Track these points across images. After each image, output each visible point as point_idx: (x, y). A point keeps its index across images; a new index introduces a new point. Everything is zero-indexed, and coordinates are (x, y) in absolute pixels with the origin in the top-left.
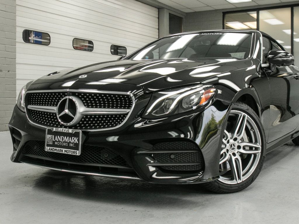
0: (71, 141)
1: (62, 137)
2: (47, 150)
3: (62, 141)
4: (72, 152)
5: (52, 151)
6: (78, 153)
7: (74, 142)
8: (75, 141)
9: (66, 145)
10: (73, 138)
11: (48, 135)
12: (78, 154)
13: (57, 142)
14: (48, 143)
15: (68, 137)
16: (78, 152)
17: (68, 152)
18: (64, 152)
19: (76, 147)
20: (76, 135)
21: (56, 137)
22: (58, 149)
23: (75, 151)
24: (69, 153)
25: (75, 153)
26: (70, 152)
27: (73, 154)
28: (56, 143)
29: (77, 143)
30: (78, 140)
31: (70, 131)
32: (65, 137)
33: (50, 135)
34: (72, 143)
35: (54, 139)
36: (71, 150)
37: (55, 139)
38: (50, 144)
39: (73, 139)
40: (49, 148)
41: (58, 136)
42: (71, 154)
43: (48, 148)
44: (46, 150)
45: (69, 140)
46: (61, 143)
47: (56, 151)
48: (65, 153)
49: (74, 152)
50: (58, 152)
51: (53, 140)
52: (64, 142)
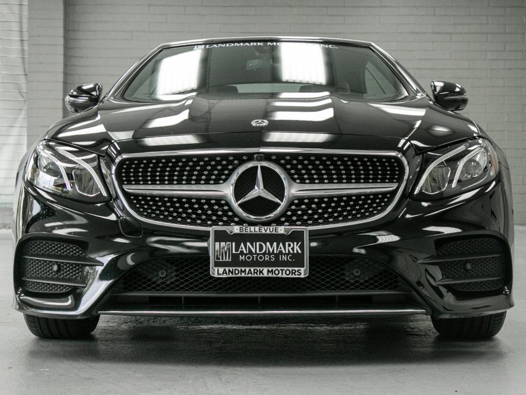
0: (283, 249)
1: (258, 243)
2: (218, 274)
3: (258, 252)
4: (288, 272)
5: (234, 276)
6: (303, 272)
7: (291, 252)
8: (293, 249)
9: (270, 258)
10: (287, 243)
11: (217, 244)
12: (302, 276)
13: (246, 255)
14: (218, 258)
15: (275, 244)
16: (302, 269)
17: (277, 272)
18: (265, 274)
19: (297, 260)
20: (296, 237)
21: (242, 245)
22: (250, 270)
23: (296, 269)
24: (280, 275)
25: (297, 273)
26: (283, 273)
27: (290, 276)
28: (242, 258)
29: (300, 252)
30: (302, 247)
31: (281, 230)
32: (268, 244)
33: (223, 244)
34: (284, 254)
35: (237, 250)
36: (285, 269)
37: (240, 250)
38: (224, 260)
39: (289, 245)
40: (225, 270)
41: (248, 244)
42: (284, 276)
43: (221, 270)
44: (216, 275)
45: (279, 249)
46: (257, 257)
47: (243, 275)
48: (270, 275)
49: (293, 272)
50: (250, 275)
51: (234, 252)
52: (264, 254)
